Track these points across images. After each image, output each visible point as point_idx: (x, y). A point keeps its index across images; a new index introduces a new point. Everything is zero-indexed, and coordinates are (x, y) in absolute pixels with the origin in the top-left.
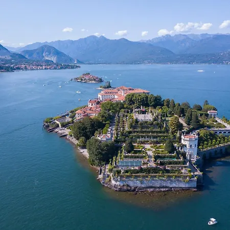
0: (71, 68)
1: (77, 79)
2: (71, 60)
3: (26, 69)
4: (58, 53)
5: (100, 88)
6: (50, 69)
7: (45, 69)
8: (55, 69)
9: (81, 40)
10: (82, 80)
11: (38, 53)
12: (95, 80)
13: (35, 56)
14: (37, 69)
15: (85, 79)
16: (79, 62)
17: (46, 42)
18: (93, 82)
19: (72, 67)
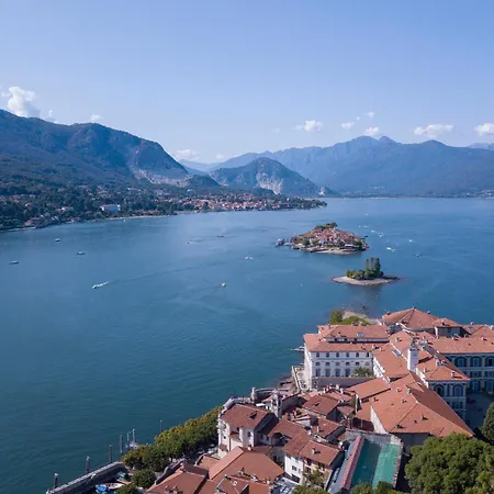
0: (305, 208)
1: (296, 240)
2: (313, 188)
3: (206, 208)
4: (285, 174)
5: (346, 279)
6: (257, 208)
7: (248, 208)
8: (269, 208)
9: (338, 146)
10: (307, 244)
11: (247, 175)
12: (341, 245)
13: (239, 180)
14: (230, 210)
15: (315, 243)
16: (329, 193)
17: (267, 152)
18: (337, 251)
19: (308, 206)
